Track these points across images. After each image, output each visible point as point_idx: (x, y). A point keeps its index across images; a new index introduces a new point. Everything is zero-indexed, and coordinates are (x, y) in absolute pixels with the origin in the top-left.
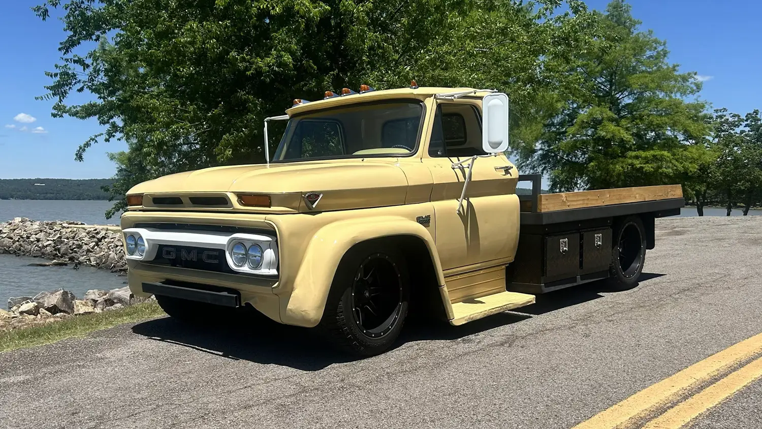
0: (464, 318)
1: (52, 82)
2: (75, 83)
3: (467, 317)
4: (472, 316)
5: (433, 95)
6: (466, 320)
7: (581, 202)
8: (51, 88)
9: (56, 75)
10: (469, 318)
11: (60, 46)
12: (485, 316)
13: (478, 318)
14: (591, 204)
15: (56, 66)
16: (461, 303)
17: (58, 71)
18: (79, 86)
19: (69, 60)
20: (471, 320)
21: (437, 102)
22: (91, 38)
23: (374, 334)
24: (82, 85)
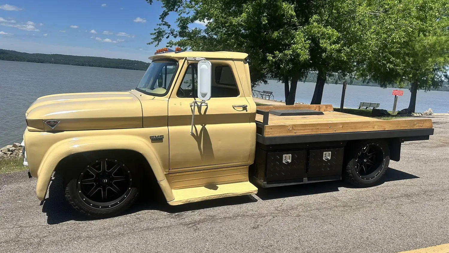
0: (181, 201)
1: (154, 36)
2: (165, 34)
3: (185, 201)
4: (189, 200)
5: (184, 58)
6: (183, 202)
7: (310, 131)
8: (154, 39)
9: (155, 33)
10: (186, 201)
11: (160, 17)
12: (203, 200)
13: (196, 201)
14: (321, 132)
15: (155, 30)
16: (204, 187)
17: (156, 32)
18: (167, 36)
19: (161, 25)
20: (188, 202)
21: (188, 62)
22: (174, 10)
23: (101, 206)
24: (168, 35)
